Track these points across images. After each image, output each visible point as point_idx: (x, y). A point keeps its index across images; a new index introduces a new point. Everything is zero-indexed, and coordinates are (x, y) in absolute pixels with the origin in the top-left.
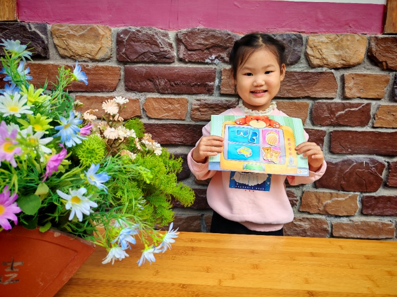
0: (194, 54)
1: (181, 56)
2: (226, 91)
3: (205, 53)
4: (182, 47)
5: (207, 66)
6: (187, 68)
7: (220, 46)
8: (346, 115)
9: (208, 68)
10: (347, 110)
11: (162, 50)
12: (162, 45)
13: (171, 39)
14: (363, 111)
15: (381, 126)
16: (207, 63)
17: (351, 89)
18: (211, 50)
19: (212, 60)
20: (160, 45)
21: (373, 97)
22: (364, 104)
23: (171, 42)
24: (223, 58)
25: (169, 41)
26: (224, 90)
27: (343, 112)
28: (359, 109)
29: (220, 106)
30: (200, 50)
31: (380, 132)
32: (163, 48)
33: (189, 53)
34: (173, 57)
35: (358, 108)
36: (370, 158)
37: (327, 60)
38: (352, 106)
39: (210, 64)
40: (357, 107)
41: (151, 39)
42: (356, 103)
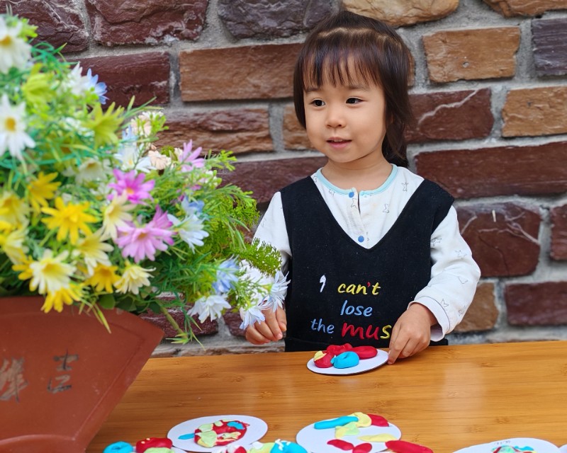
0: (123, 31)
1: (98, 37)
2: (193, 95)
3: (143, 26)
4: (98, 20)
5: (149, 50)
6: (111, 58)
7: (171, 10)
8: (439, 119)
9: (153, 53)
10: (439, 107)
11: (60, 29)
12: (59, 20)
13: (76, 7)
14: (473, 107)
15: (518, 133)
16: (150, 45)
17: (442, 65)
18: (154, 19)
19: (158, 38)
20: (56, 20)
21: (493, 76)
22: (473, 91)
23: (76, 12)
24: (180, 31)
25: (72, 11)
26: (189, 93)
27: (432, 114)
28: (465, 104)
29: (184, 126)
30: (132, 20)
31: (517, 147)
32: (62, 25)
33: (113, 28)
34: (83, 40)
35: (463, 102)
36: (505, 204)
37: (383, 12)
38: (449, 98)
39: (156, 45)
40: (459, 100)
41: (38, 9)
42: (456, 92)
